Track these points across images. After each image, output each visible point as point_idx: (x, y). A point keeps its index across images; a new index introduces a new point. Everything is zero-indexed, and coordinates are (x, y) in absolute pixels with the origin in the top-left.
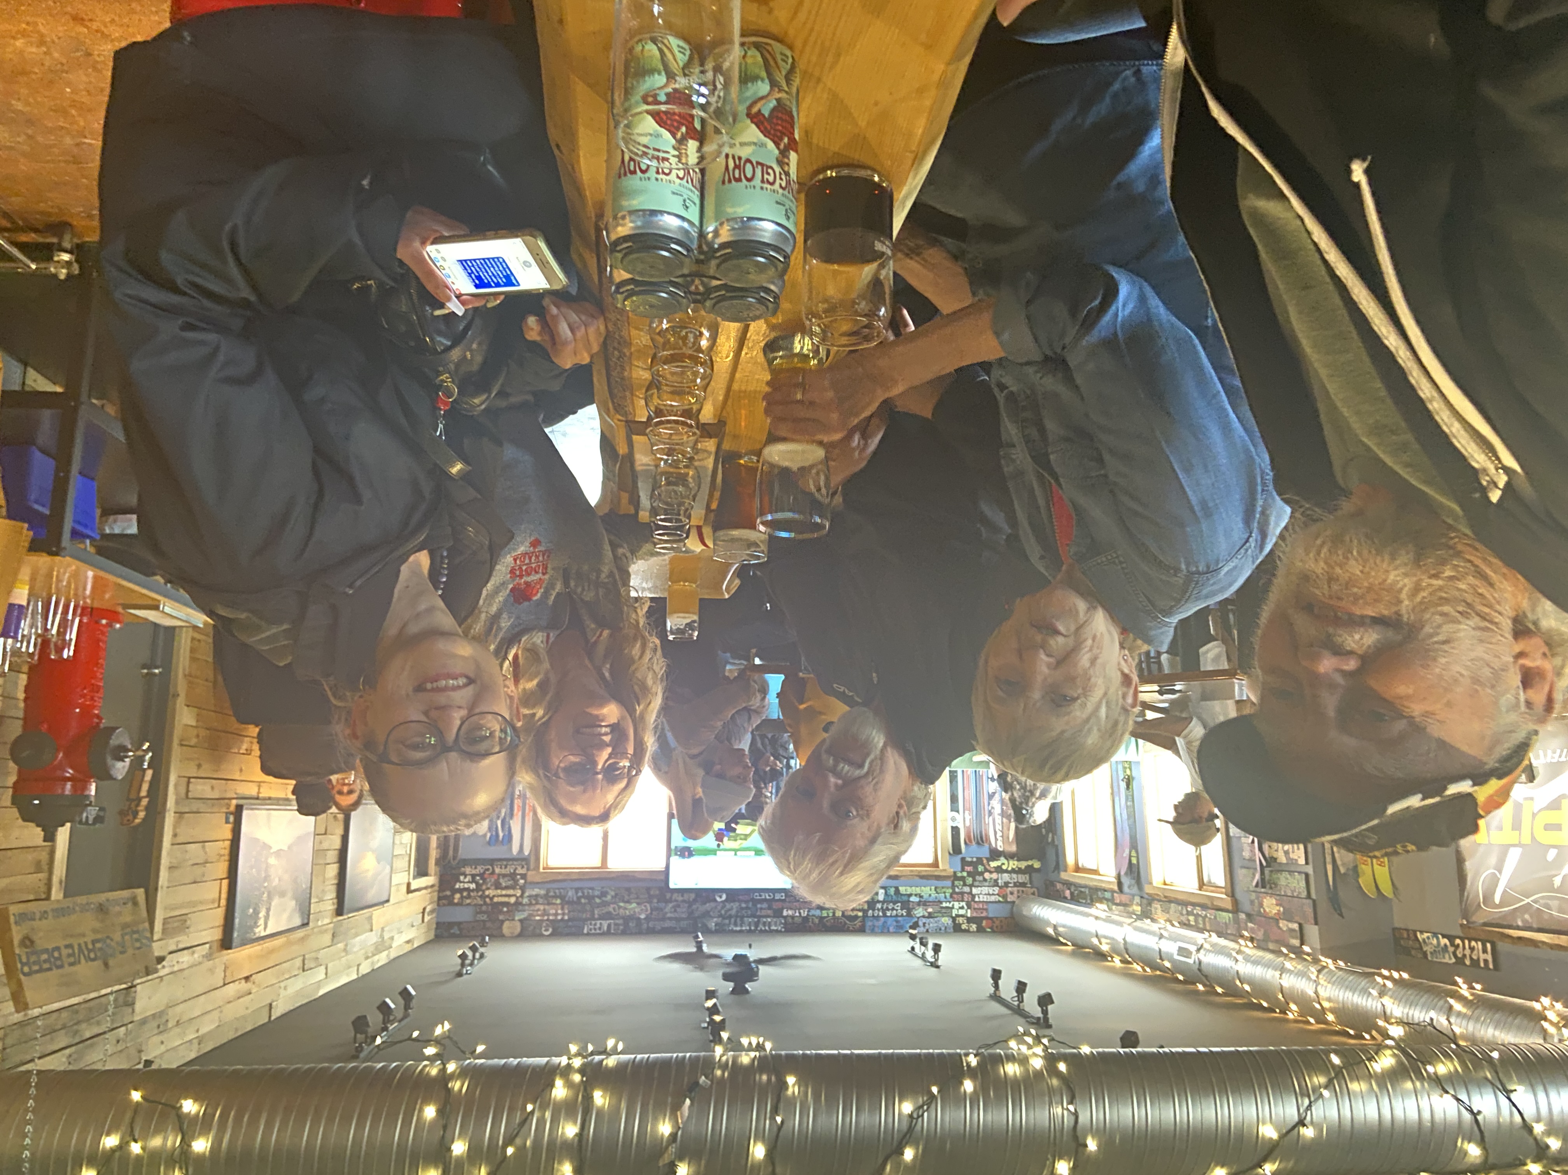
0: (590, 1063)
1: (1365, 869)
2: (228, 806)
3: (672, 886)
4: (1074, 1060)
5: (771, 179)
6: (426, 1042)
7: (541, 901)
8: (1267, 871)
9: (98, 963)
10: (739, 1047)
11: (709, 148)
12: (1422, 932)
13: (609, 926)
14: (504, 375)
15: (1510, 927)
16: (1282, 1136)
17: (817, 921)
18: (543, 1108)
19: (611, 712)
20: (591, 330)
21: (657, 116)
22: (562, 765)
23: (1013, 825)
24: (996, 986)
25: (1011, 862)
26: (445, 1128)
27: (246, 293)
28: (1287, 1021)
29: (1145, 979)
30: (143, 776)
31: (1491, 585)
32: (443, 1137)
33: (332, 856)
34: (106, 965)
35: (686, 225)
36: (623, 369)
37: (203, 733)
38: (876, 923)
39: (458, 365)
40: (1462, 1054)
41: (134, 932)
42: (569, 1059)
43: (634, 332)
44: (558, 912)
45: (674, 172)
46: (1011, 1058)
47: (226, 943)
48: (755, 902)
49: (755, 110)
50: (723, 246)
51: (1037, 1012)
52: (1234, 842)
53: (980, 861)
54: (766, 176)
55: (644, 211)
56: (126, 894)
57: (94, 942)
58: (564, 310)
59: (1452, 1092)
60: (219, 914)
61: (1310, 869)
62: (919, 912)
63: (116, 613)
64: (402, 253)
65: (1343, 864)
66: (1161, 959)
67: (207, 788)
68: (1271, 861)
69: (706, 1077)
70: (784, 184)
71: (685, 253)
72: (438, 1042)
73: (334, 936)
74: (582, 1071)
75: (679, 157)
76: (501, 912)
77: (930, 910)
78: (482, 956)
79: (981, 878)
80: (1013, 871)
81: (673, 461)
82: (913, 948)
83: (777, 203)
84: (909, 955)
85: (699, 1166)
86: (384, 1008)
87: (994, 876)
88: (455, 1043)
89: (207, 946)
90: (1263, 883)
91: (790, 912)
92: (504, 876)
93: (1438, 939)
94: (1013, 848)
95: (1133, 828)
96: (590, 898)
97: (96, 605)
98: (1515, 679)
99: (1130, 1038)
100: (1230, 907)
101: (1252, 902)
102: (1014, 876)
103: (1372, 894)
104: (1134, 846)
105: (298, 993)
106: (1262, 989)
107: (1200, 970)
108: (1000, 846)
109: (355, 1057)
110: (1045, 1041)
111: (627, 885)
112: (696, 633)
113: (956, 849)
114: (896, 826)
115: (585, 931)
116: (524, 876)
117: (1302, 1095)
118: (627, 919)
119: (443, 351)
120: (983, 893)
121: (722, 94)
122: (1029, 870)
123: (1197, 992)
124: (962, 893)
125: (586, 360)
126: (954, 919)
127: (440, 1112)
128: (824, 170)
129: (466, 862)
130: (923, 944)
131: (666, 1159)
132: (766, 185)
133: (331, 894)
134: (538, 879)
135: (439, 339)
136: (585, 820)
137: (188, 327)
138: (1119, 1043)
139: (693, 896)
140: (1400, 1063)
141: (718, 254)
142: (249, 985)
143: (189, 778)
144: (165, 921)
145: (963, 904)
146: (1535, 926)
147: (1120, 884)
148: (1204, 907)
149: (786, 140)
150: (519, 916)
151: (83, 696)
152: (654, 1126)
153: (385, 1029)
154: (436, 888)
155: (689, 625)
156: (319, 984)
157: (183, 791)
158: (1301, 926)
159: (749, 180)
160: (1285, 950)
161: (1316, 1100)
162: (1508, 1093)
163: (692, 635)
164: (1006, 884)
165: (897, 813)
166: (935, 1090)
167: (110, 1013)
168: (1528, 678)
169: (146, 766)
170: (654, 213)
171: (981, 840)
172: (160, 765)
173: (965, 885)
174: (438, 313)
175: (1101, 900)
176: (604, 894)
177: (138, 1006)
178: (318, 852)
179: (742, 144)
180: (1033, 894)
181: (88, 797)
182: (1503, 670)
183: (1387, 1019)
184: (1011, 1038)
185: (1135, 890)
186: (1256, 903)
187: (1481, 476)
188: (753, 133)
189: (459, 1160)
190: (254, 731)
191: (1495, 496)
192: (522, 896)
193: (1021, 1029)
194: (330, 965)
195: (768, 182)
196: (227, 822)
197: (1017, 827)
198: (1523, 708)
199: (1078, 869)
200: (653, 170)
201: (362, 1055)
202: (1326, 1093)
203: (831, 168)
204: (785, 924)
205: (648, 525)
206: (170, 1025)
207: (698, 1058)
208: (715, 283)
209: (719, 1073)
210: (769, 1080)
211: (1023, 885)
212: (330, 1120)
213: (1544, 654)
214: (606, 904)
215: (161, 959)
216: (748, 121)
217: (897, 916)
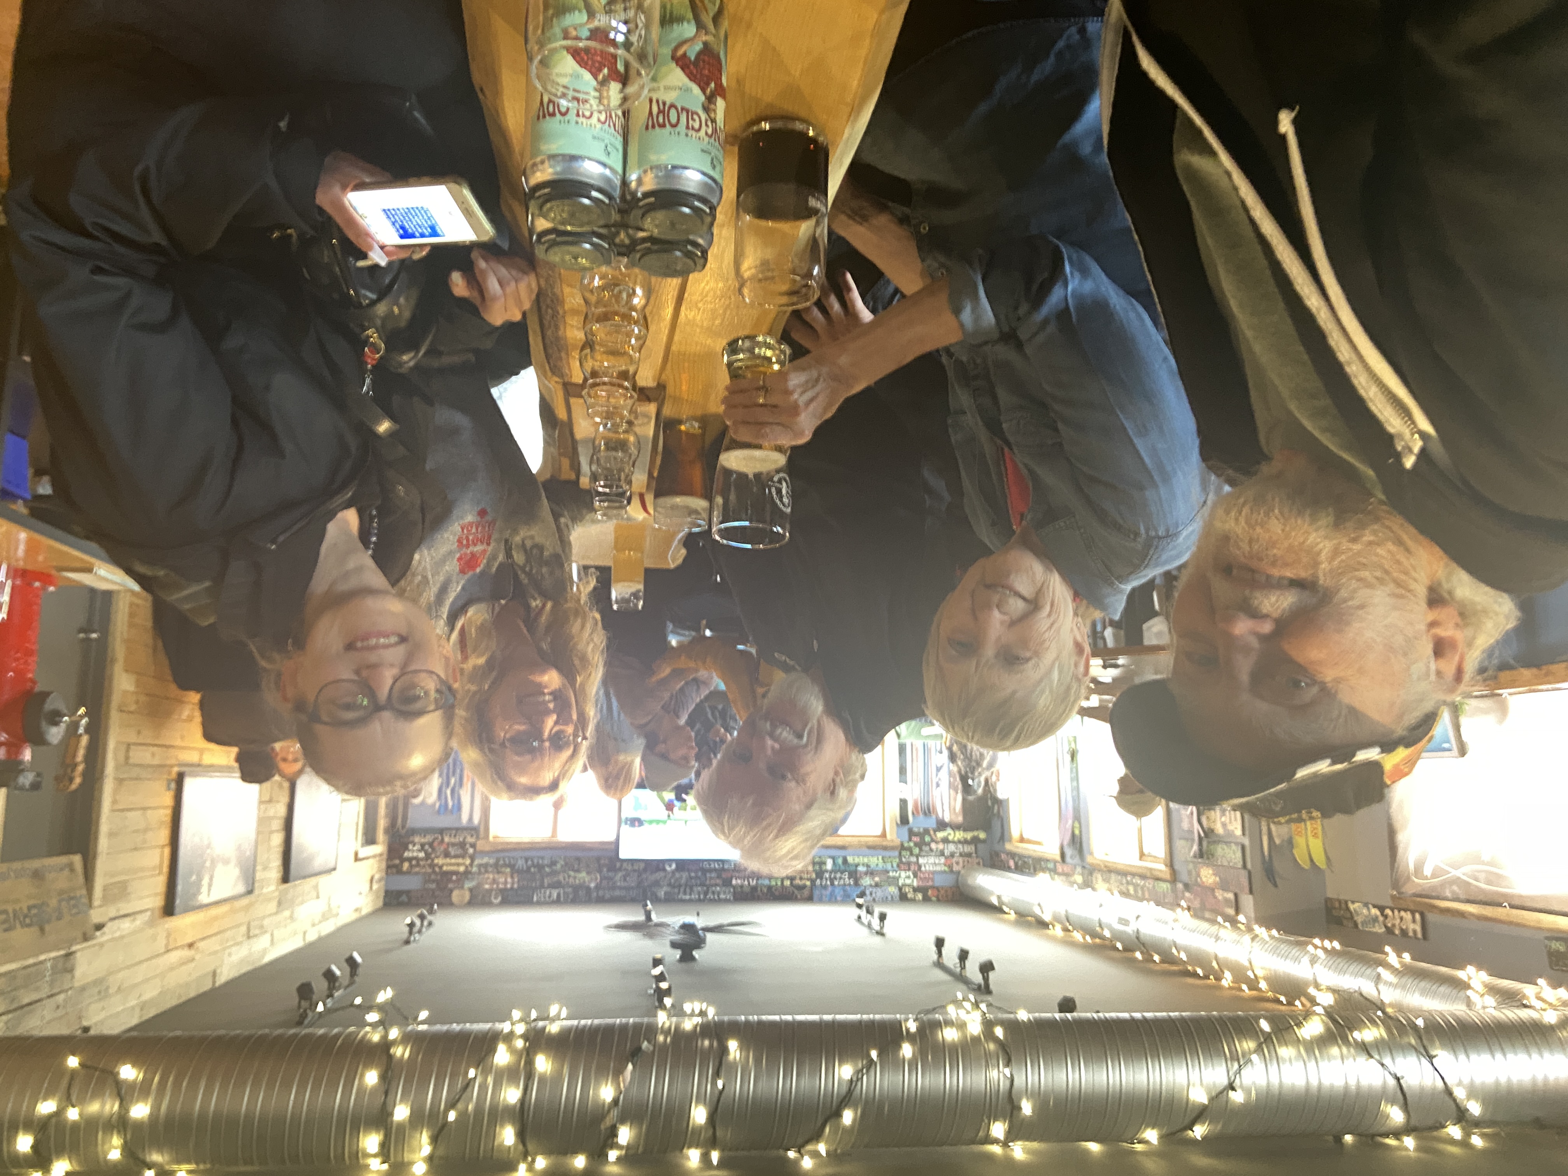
0: (535, 1029)
1: (1300, 841)
2: (170, 773)
3: (623, 855)
4: (1012, 1027)
5: (697, 126)
6: (368, 1007)
7: (490, 869)
8: (1205, 843)
9: (35, 929)
10: (681, 1013)
11: (631, 90)
12: (1353, 902)
13: (559, 895)
14: (433, 331)
15: (1438, 898)
16: (1212, 1099)
17: (765, 890)
18: (486, 1072)
19: (551, 679)
20: (523, 286)
21: (576, 53)
22: (508, 736)
23: (960, 797)
24: (940, 953)
25: (957, 833)
26: (386, 1093)
27: (157, 237)
28: (1221, 988)
29: (1086, 948)
30: (78, 742)
31: (1408, 550)
32: (384, 1103)
33: (278, 824)
34: (42, 930)
35: (607, 172)
36: (557, 327)
37: (143, 698)
38: (824, 892)
39: (384, 319)
40: (1389, 1022)
41: (72, 898)
42: (513, 1024)
43: (567, 290)
44: (507, 881)
45: (596, 115)
46: (949, 1023)
47: (169, 909)
48: (704, 871)
49: (680, 53)
50: (646, 195)
51: (978, 978)
52: (1174, 815)
53: (926, 831)
54: (691, 122)
55: (563, 156)
56: (63, 860)
57: (29, 908)
58: (494, 264)
59: (1377, 1057)
60: (160, 882)
61: (1246, 842)
62: (866, 881)
63: (49, 576)
64: (322, 199)
65: (1279, 836)
66: (1100, 926)
67: (148, 755)
68: (1209, 833)
69: (649, 1042)
70: (710, 131)
71: (607, 201)
72: (381, 1008)
73: (280, 903)
74: (525, 1037)
75: (600, 99)
76: (450, 880)
77: (877, 879)
78: (430, 924)
79: (927, 848)
80: (960, 842)
81: (612, 425)
82: (859, 917)
83: (703, 151)
84: (857, 925)
85: (641, 1128)
86: (329, 975)
87: (941, 846)
88: (398, 1010)
89: (149, 913)
90: (1201, 854)
91: (739, 881)
92: (453, 845)
93: (1368, 909)
94: (960, 819)
95: (1077, 799)
96: (540, 867)
97: (29, 567)
98: (1429, 649)
99: (1067, 1005)
100: (1168, 876)
101: (1190, 873)
102: (960, 846)
103: (1306, 865)
104: (1077, 817)
105: (242, 961)
106: (1197, 958)
107: (1138, 938)
108: (947, 819)
109: (300, 1023)
110: (983, 1006)
111: (579, 854)
112: (641, 603)
113: (904, 820)
114: (833, 793)
115: (535, 899)
116: (473, 846)
117: (1232, 1059)
118: (576, 888)
119: (368, 306)
120: (930, 863)
121: (643, 33)
122: (975, 841)
123: (1136, 959)
124: (909, 864)
125: (517, 317)
126: (900, 889)
127: (383, 1077)
128: (758, 121)
129: (414, 832)
130: (869, 912)
131: (608, 1122)
132: (691, 132)
133: (276, 863)
134: (487, 848)
135: (363, 292)
136: (534, 791)
137: (98, 270)
138: (1057, 1009)
139: (642, 865)
140: (1328, 1029)
141: (641, 204)
142: (191, 953)
143: (129, 745)
144: (105, 889)
145: (911, 874)
146: (1462, 897)
147: (1063, 855)
148: (1143, 877)
149: (713, 85)
150: (468, 885)
151: (17, 660)
152: (596, 1088)
153: (330, 995)
154: (385, 856)
155: (635, 595)
156: (265, 952)
157: (122, 758)
158: (1236, 895)
159: (674, 126)
160: (1220, 919)
161: (1246, 1063)
162: (1431, 1058)
163: (636, 605)
164: (952, 855)
165: (834, 781)
166: (874, 1054)
167: (47, 979)
168: (1440, 648)
169: (81, 730)
170: (574, 158)
171: (928, 811)
172: (97, 731)
173: (912, 854)
174: (361, 264)
175: (1043, 870)
176: (553, 863)
177: (78, 973)
178: (263, 821)
179: (667, 88)
180: (978, 864)
181: (21, 762)
182: (1416, 638)
183: (1317, 986)
184: (948, 1004)
185: (1077, 860)
186: (1194, 873)
187: (1396, 441)
188: (677, 77)
189: (401, 1126)
190: (194, 697)
191: (1409, 462)
192: (471, 865)
193: (960, 996)
194: (276, 933)
195: (693, 128)
196: (169, 789)
197: (964, 800)
198: (1433, 677)
199: (1022, 840)
200: (573, 113)
201: (306, 1022)
202: (1254, 1057)
203: (765, 119)
204: (735, 893)
205: (588, 492)
206: (111, 991)
207: (641, 1024)
208: (641, 234)
209: (661, 1038)
210: (711, 1045)
211: (969, 855)
212: (270, 1086)
213: (1457, 625)
214: (554, 873)
215: (99, 927)
216: (674, 65)
217: (845, 885)
